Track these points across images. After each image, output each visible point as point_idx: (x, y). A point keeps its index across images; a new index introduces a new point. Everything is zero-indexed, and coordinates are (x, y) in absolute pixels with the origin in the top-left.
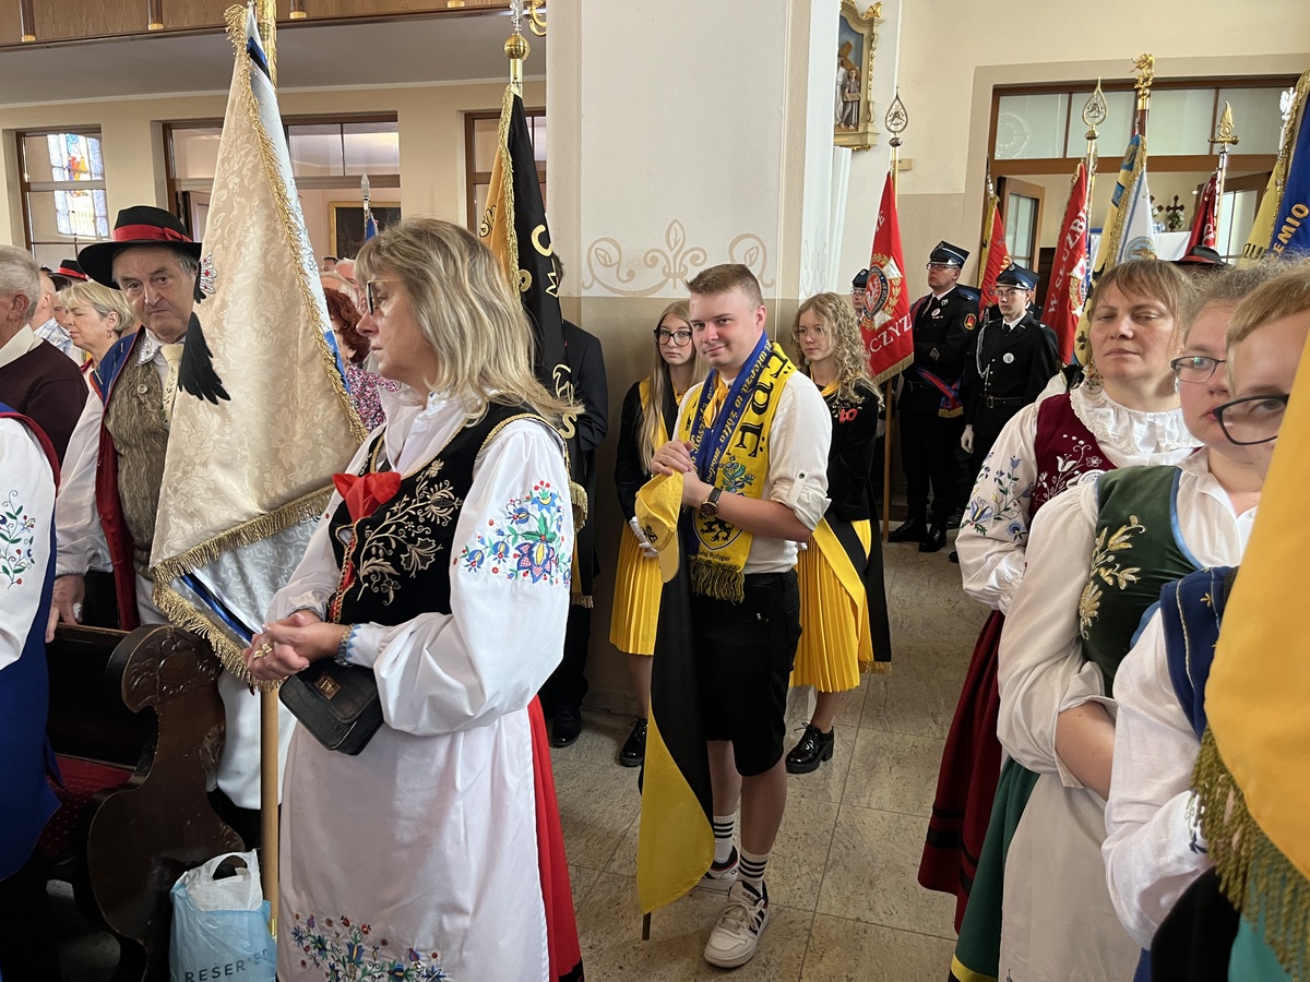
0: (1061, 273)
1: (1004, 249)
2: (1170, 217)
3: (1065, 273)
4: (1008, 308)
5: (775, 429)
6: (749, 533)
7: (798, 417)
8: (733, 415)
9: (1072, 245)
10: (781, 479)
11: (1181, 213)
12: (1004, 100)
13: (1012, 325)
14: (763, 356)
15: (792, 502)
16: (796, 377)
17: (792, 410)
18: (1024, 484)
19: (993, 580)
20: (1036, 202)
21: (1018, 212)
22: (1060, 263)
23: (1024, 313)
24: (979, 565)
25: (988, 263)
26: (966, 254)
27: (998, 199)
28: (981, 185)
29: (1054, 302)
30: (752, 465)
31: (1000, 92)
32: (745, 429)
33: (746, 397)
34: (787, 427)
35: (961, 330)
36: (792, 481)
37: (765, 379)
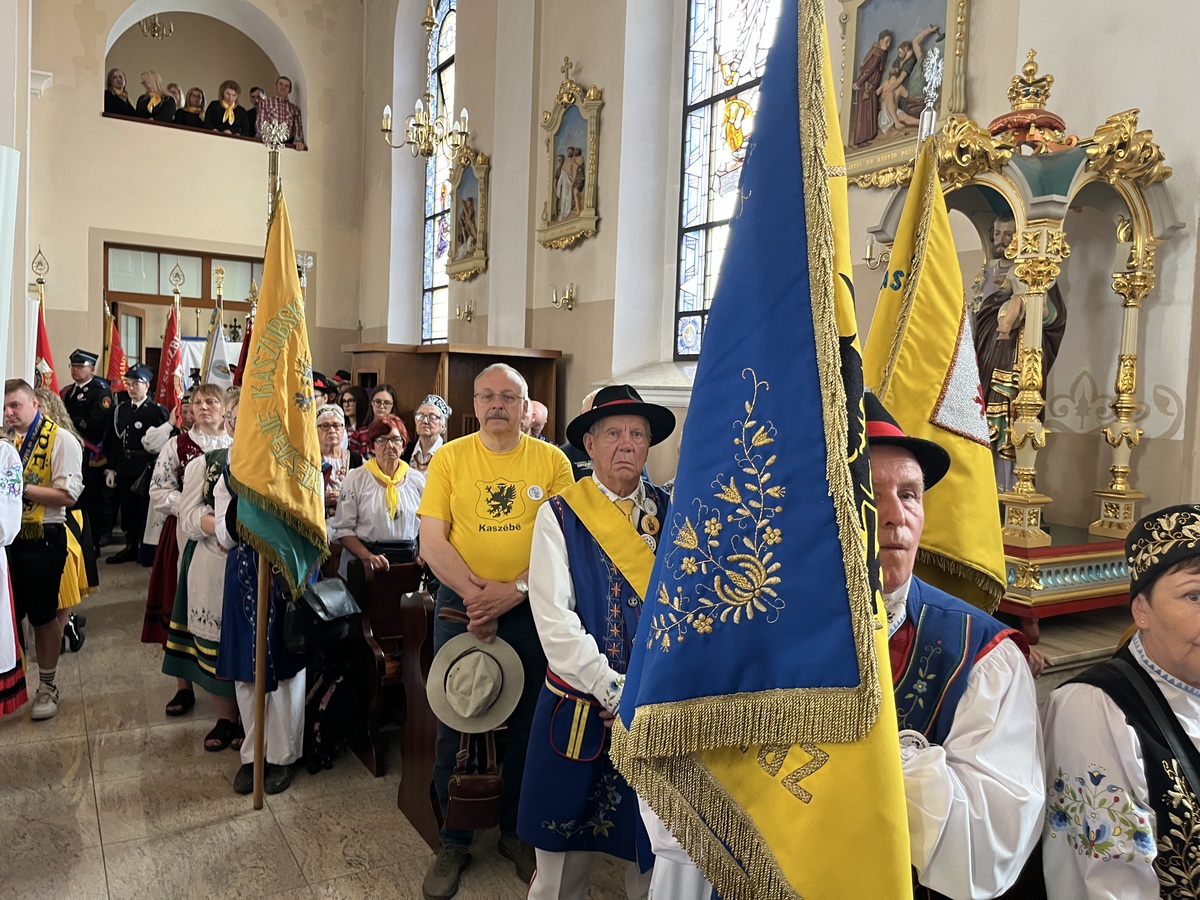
0: (167, 372)
1: (121, 351)
2: (233, 332)
3: (170, 373)
4: (135, 394)
5: (53, 455)
6: (42, 504)
7: (66, 449)
8: (28, 451)
9: (172, 356)
10: (60, 478)
11: (239, 331)
12: (111, 250)
13: (138, 405)
14: (40, 422)
15: (67, 487)
16: (60, 431)
17: (62, 446)
18: (175, 466)
19: (167, 501)
20: (140, 320)
21: (128, 325)
22: (165, 367)
23: (146, 397)
24: (161, 498)
25: (111, 361)
26: (96, 357)
27: (114, 318)
28: (101, 308)
29: (163, 390)
30: (42, 474)
31: (107, 245)
32: (36, 456)
33: (34, 442)
34: (61, 453)
35: (100, 408)
36: (65, 478)
37: (44, 432)
